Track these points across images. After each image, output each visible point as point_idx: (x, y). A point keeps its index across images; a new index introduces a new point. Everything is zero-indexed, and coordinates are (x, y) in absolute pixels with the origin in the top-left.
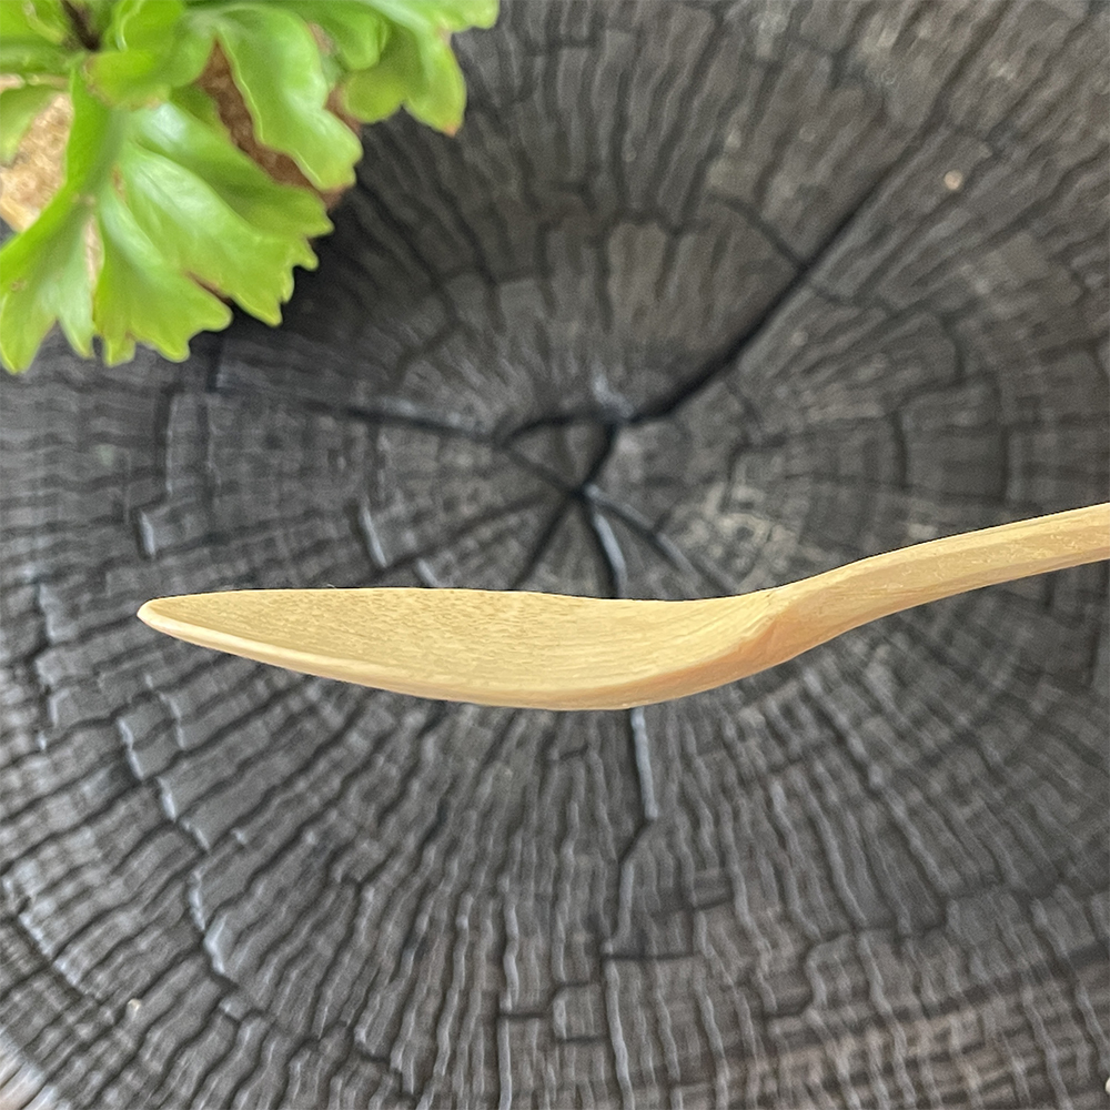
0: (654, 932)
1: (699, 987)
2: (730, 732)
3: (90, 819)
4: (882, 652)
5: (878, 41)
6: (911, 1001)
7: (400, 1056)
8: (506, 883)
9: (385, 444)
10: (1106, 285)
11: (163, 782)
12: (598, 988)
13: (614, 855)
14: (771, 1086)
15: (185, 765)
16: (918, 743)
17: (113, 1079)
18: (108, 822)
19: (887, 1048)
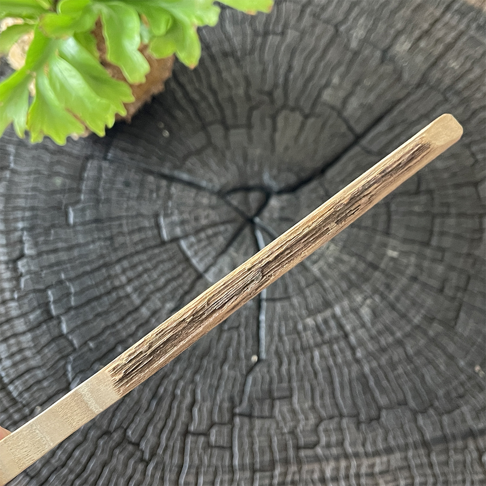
0: (257, 407)
1: (272, 432)
2: (300, 327)
3: (30, 330)
4: (368, 302)
5: (402, 46)
6: (361, 450)
7: (144, 444)
8: (198, 378)
9: (173, 190)
10: (484, 159)
11: (63, 318)
12: (230, 426)
13: (244, 372)
14: (297, 477)
15: (72, 313)
16: (378, 342)
18: (38, 332)
19: (348, 468)
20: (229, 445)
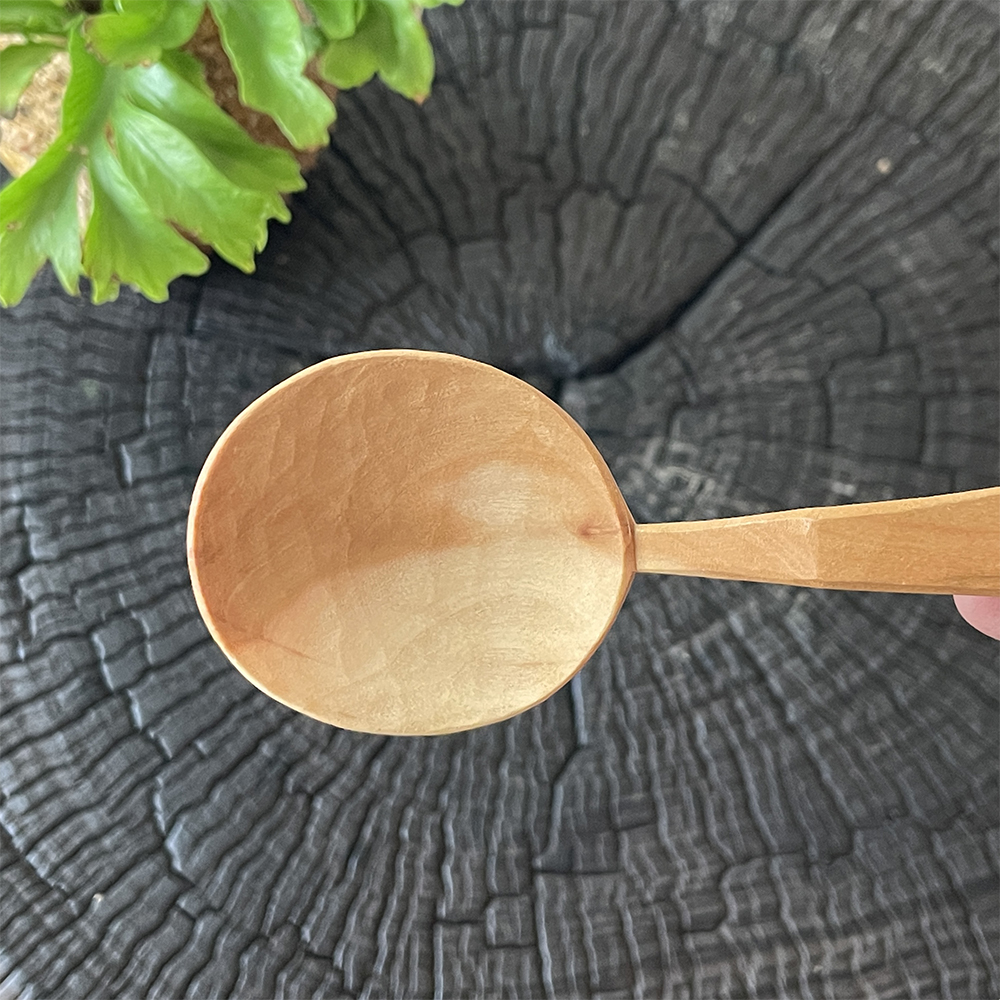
0: (581, 849)
1: (620, 901)
2: (658, 667)
3: (61, 727)
5: (819, 34)
6: (818, 922)
7: (341, 954)
8: (445, 798)
11: (131, 693)
12: (526, 899)
13: (545, 777)
15: (152, 678)
16: (833, 685)
17: (76, 965)
18: (79, 729)
19: (794, 965)
20: (529, 939)
